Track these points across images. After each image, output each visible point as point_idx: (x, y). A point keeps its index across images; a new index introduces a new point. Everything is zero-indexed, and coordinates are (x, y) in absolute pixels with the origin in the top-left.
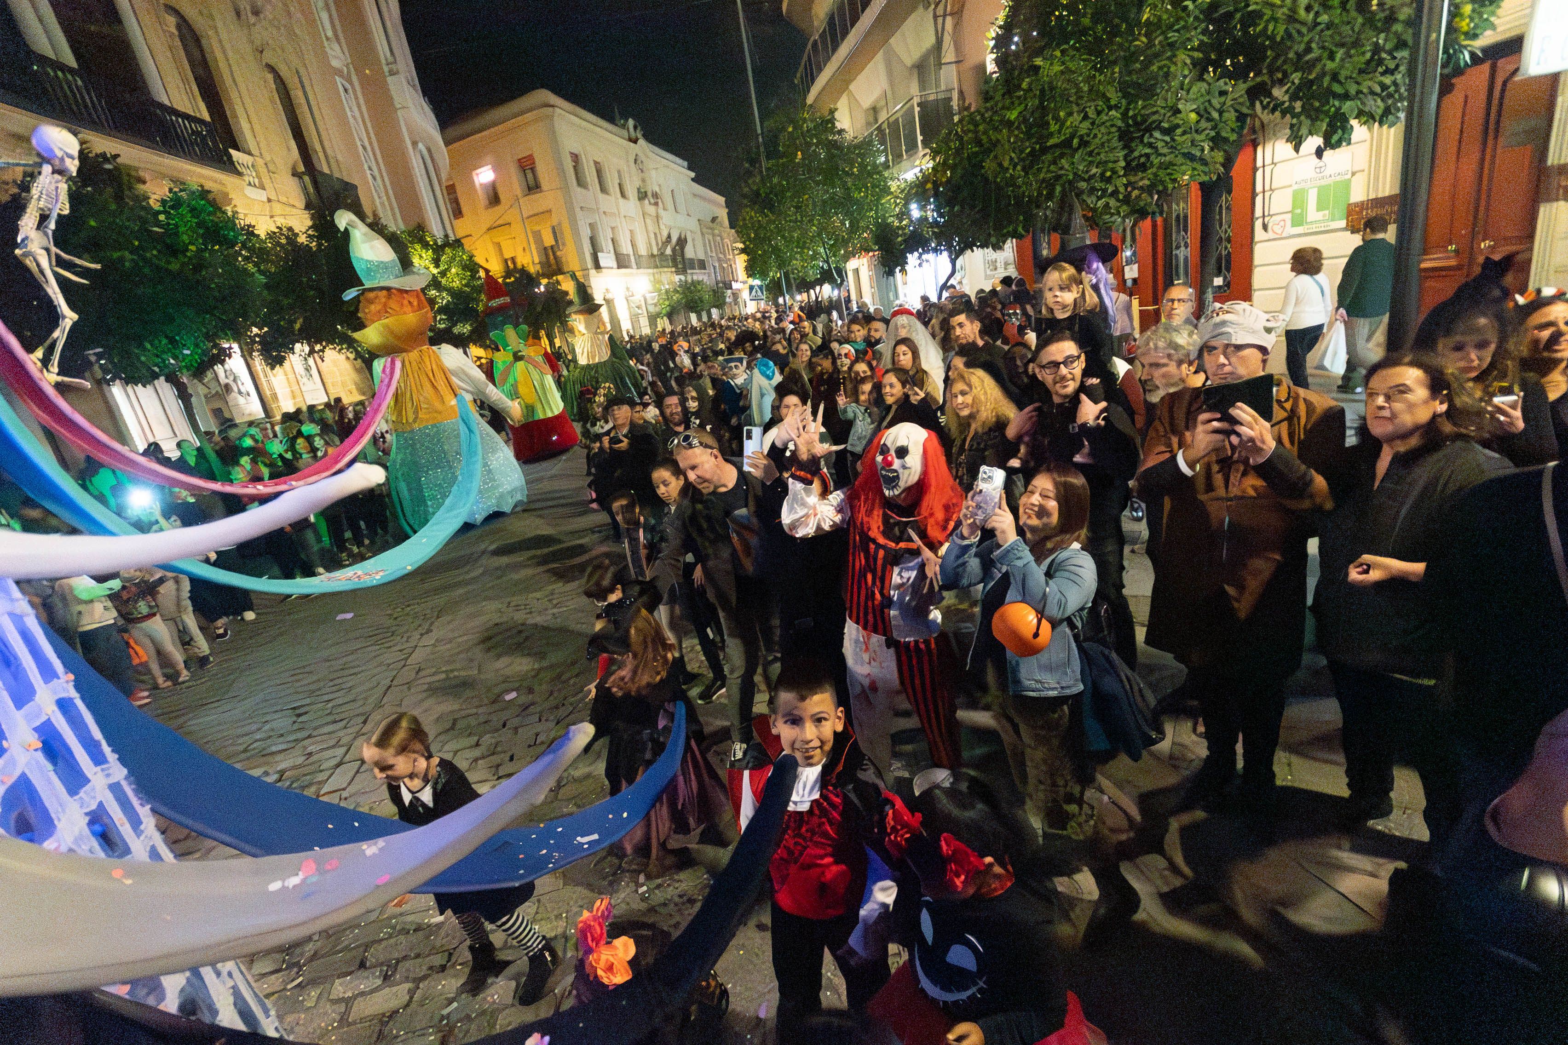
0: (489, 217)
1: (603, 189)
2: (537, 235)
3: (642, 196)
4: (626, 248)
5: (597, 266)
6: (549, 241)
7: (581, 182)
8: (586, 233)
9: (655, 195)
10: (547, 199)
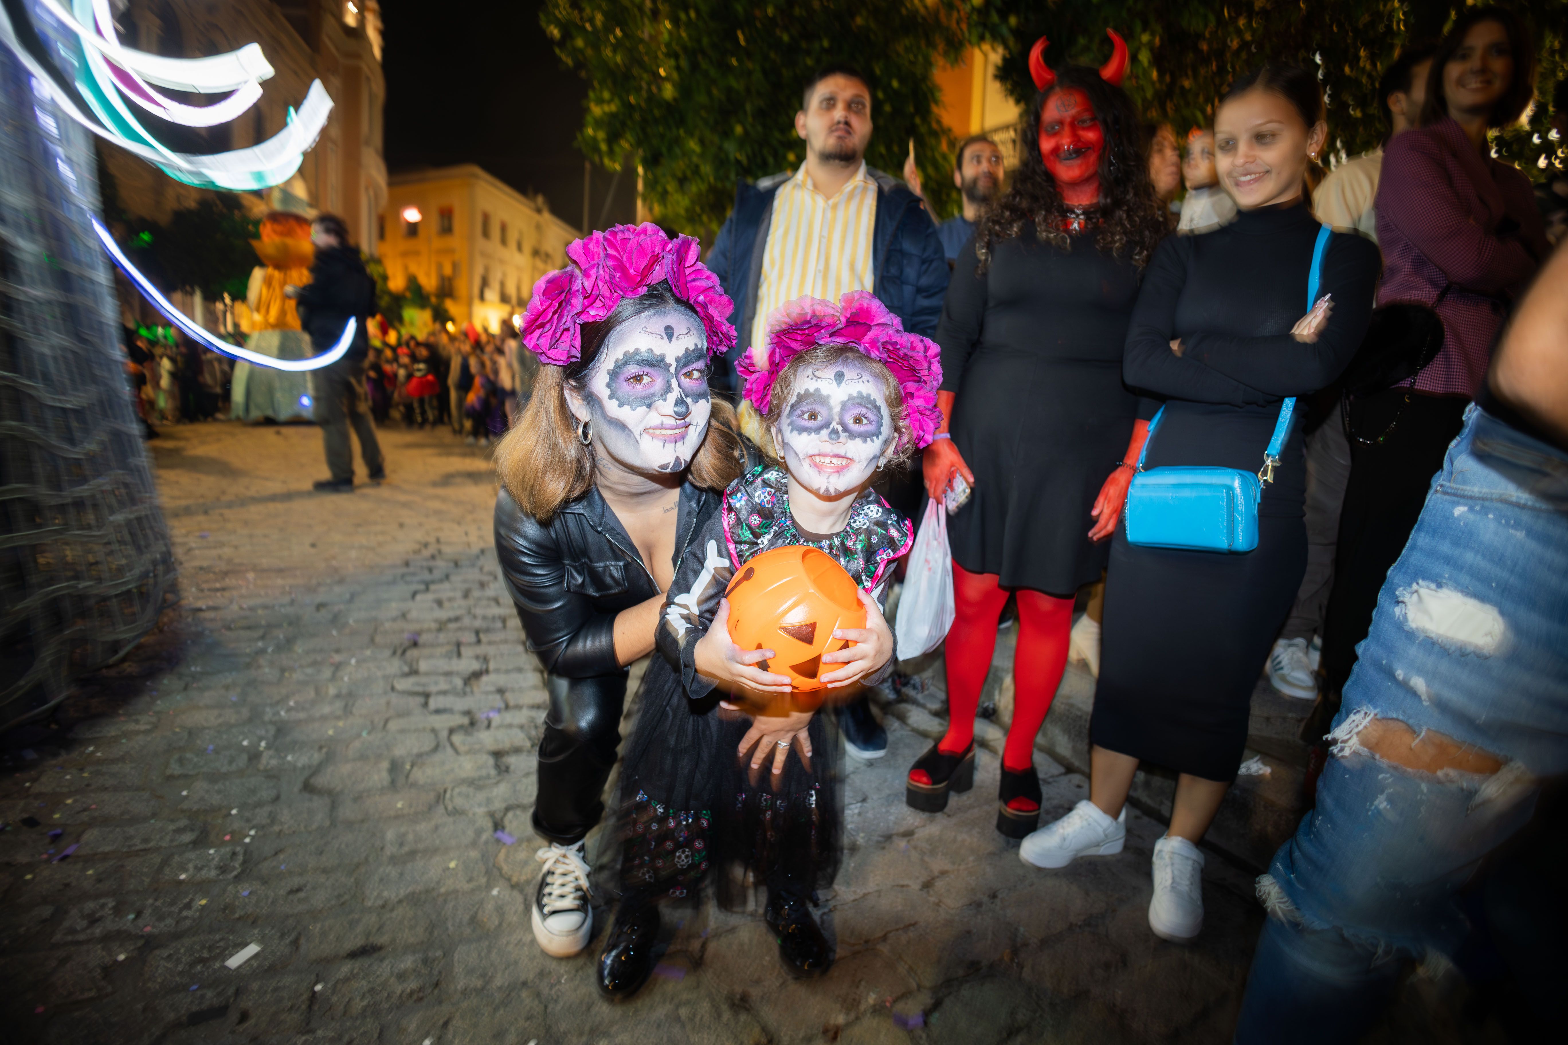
0: (405, 245)
1: (504, 241)
2: (440, 266)
3: (536, 253)
4: (511, 290)
5: (482, 297)
6: (448, 270)
7: (486, 234)
8: (479, 271)
9: (547, 255)
10: (456, 241)
